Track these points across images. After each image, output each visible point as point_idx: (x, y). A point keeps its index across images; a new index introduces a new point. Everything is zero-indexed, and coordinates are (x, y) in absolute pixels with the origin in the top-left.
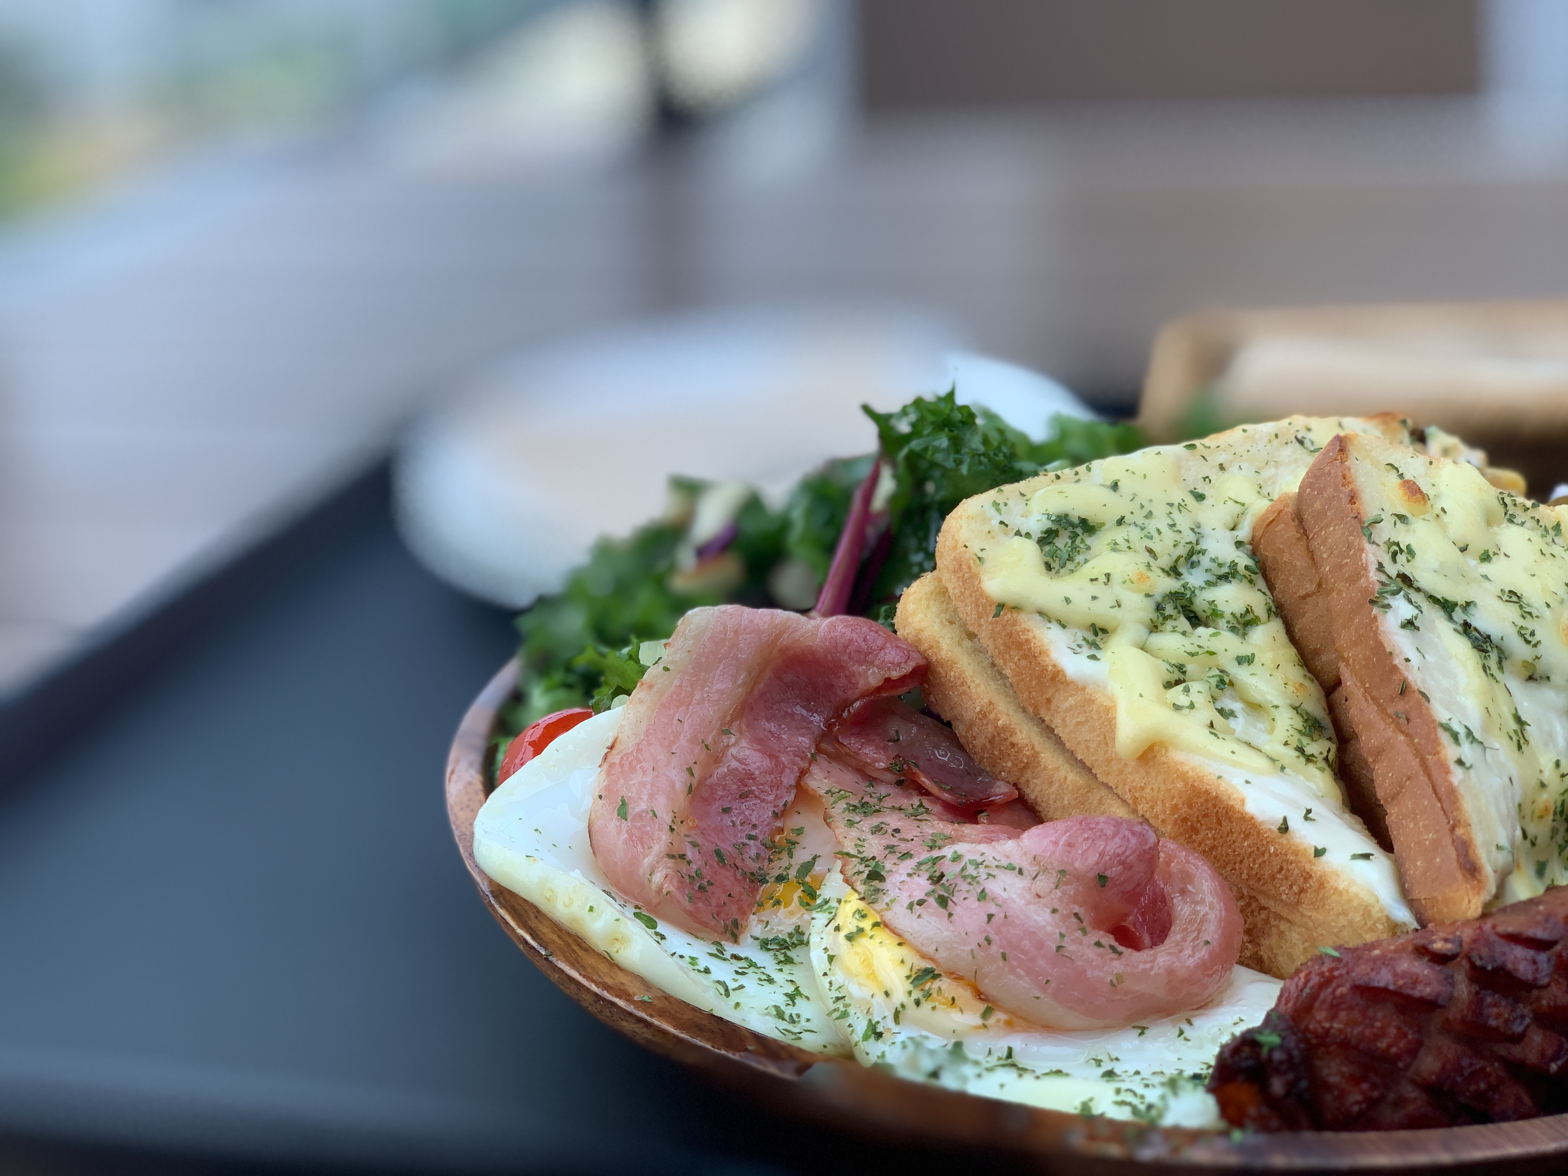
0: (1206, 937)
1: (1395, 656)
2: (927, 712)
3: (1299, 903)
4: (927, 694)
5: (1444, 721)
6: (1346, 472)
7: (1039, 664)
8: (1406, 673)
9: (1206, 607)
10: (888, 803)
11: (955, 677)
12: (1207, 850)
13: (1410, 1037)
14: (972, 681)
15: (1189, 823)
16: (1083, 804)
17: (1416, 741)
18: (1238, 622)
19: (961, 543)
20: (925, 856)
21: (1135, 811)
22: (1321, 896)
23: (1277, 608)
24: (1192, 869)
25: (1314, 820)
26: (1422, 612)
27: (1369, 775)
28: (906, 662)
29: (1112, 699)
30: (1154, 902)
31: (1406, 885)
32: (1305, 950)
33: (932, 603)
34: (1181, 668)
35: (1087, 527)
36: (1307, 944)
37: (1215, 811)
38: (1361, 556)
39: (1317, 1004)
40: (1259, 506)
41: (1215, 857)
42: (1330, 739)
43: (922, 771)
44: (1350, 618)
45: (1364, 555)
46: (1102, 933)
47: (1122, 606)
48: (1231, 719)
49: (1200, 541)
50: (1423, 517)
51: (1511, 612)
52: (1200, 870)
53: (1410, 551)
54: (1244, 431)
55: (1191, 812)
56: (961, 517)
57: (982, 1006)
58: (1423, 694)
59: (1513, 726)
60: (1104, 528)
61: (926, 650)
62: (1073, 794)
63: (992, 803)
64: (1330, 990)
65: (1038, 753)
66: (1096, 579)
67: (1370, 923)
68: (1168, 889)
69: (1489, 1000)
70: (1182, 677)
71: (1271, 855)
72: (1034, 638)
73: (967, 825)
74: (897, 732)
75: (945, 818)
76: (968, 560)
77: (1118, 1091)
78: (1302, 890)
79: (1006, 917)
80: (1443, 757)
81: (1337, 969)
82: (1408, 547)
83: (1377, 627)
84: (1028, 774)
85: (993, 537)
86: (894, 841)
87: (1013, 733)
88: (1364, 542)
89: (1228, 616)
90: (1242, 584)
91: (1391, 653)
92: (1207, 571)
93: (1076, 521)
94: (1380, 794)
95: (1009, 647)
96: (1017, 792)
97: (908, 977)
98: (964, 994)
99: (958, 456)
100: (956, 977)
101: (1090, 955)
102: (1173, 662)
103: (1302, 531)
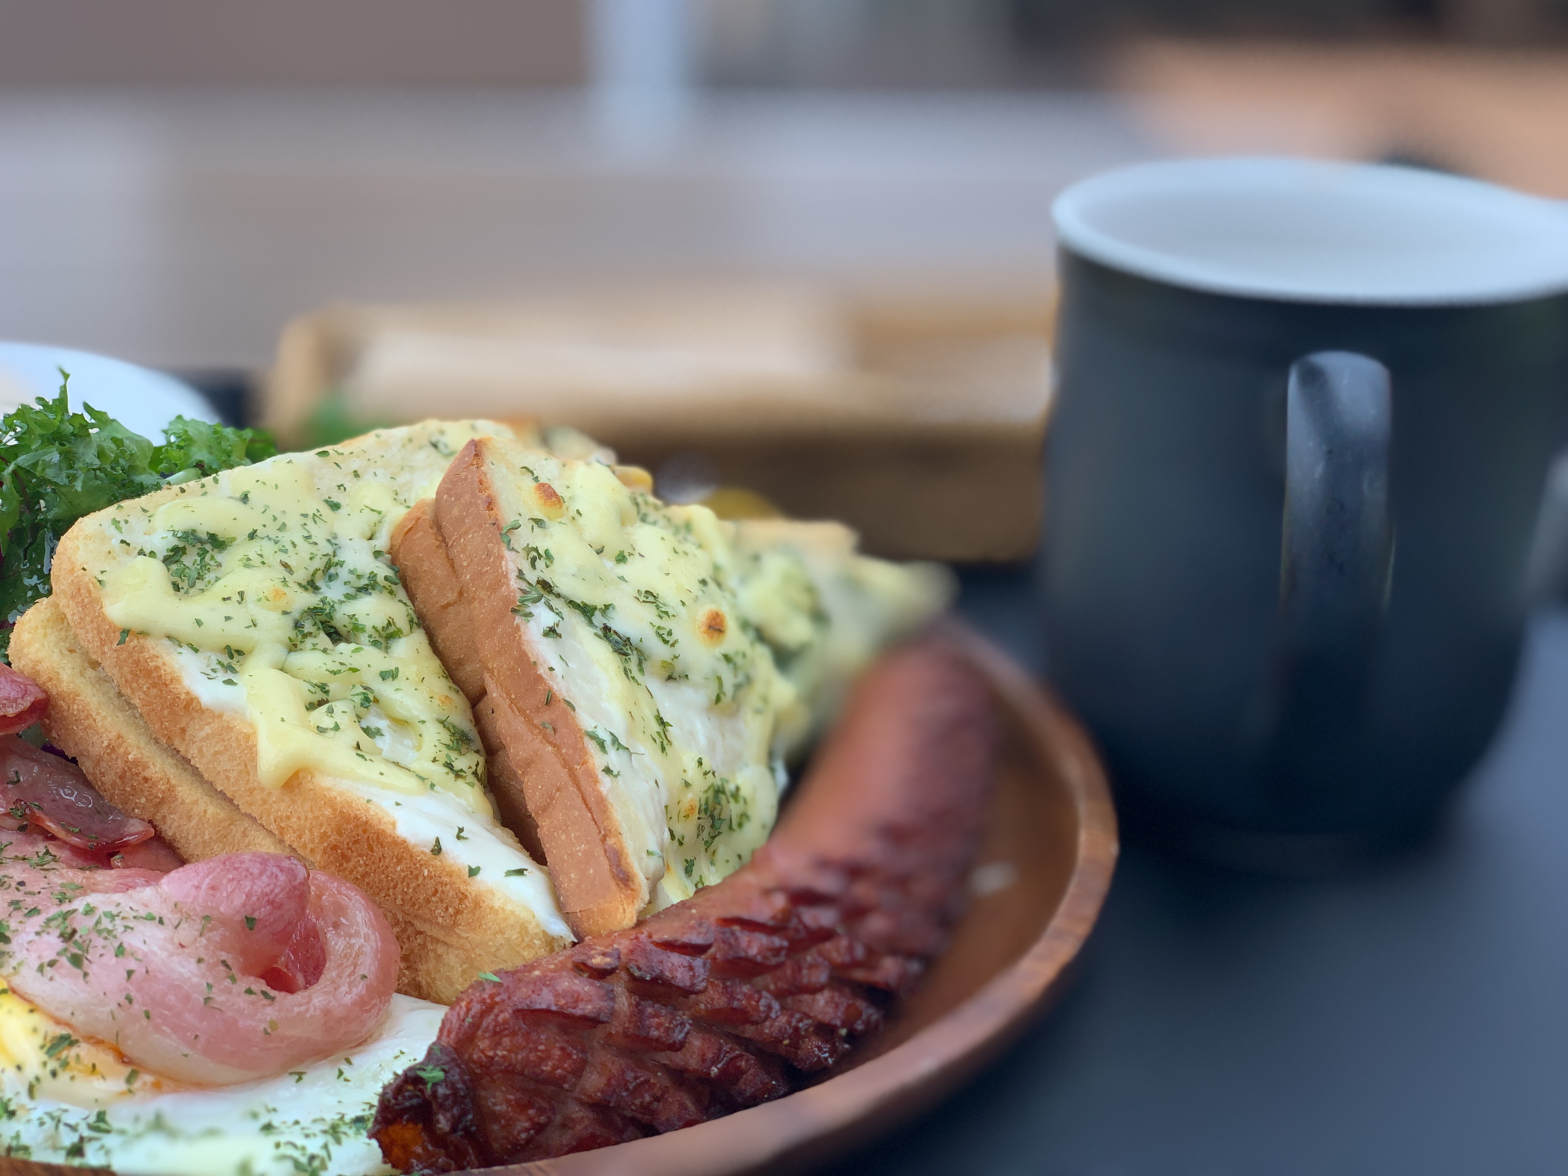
0: (362, 971)
1: (539, 666)
2: (49, 749)
3: (455, 924)
4: (48, 730)
5: (590, 729)
6: (483, 478)
7: (171, 691)
8: (551, 683)
9: (346, 621)
10: (9, 853)
11: (78, 710)
12: (359, 877)
13: (575, 1057)
14: (98, 714)
15: (339, 851)
16: (225, 837)
17: (564, 751)
18: (380, 636)
19: (78, 566)
20: (54, 911)
21: (281, 841)
22: (477, 916)
23: (418, 618)
24: (344, 900)
25: (467, 838)
26: (563, 618)
27: (517, 786)
28: (23, 697)
29: (251, 725)
30: (307, 938)
31: (562, 898)
32: (464, 972)
33: (49, 631)
34: (323, 688)
35: (217, 542)
36: (465, 966)
37: (366, 836)
38: (501, 563)
39: (480, 1033)
40: (396, 514)
41: (368, 884)
42: (477, 752)
43: (46, 814)
44: (494, 628)
45: (503, 563)
46: (252, 978)
47: (259, 626)
48: (378, 737)
49: (338, 553)
50: (559, 520)
51: (648, 613)
52: (353, 901)
53: (548, 556)
54: (378, 436)
55: (342, 840)
56: (77, 537)
57: (126, 1070)
58: (569, 703)
59: (656, 727)
60: (235, 543)
61: (44, 683)
62: (215, 828)
63: (125, 844)
64: (492, 1017)
65: (174, 786)
66: (229, 598)
67: (527, 940)
68: (320, 923)
69: (649, 1010)
70: (325, 697)
71: (424, 878)
72: (164, 664)
73: (100, 871)
74: (17, 772)
75: (75, 864)
76: (87, 583)
77: (278, 1145)
78: (458, 912)
79: (147, 972)
80: (591, 766)
81: (499, 994)
82: (546, 552)
83: (520, 637)
84: (164, 810)
85: (114, 558)
86: (19, 896)
87: (145, 767)
88: (504, 549)
89: (369, 630)
90: (382, 595)
91: (535, 663)
92: (345, 583)
93: (205, 537)
94: (531, 807)
95: (136, 675)
96: (152, 830)
97: (42, 1047)
98: (104, 1059)
99: (71, 472)
100: (96, 1041)
101: (242, 1004)
102: (315, 681)
103: (440, 538)
